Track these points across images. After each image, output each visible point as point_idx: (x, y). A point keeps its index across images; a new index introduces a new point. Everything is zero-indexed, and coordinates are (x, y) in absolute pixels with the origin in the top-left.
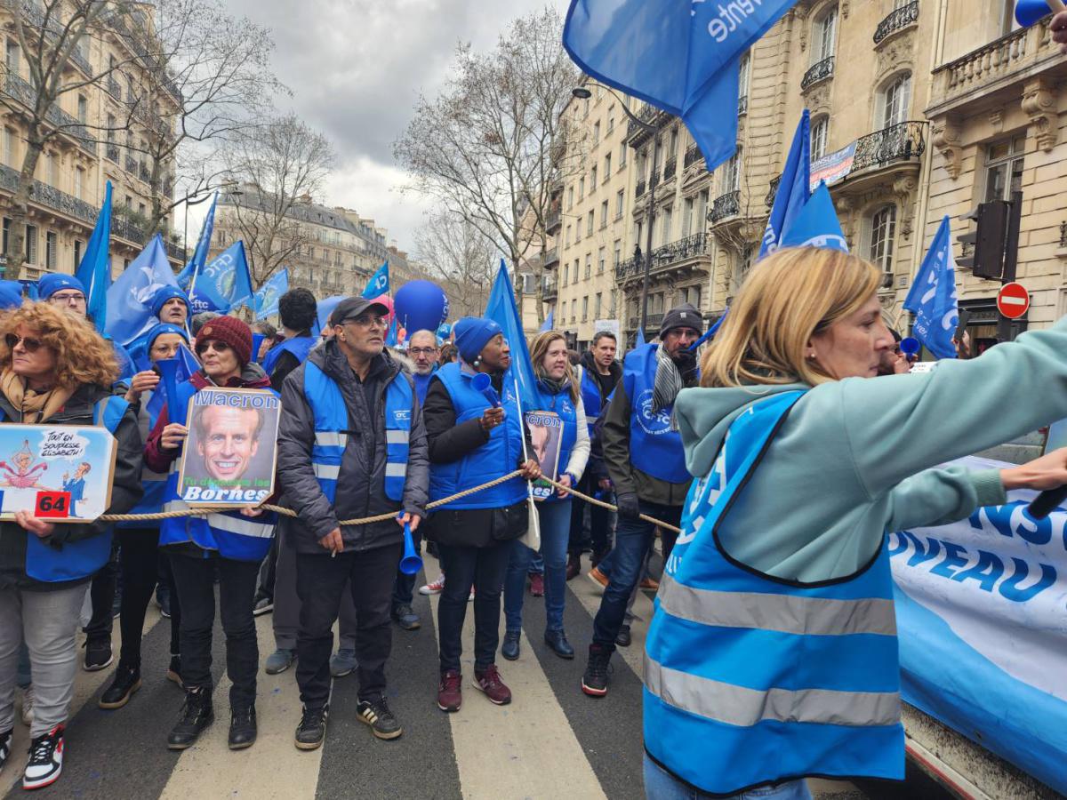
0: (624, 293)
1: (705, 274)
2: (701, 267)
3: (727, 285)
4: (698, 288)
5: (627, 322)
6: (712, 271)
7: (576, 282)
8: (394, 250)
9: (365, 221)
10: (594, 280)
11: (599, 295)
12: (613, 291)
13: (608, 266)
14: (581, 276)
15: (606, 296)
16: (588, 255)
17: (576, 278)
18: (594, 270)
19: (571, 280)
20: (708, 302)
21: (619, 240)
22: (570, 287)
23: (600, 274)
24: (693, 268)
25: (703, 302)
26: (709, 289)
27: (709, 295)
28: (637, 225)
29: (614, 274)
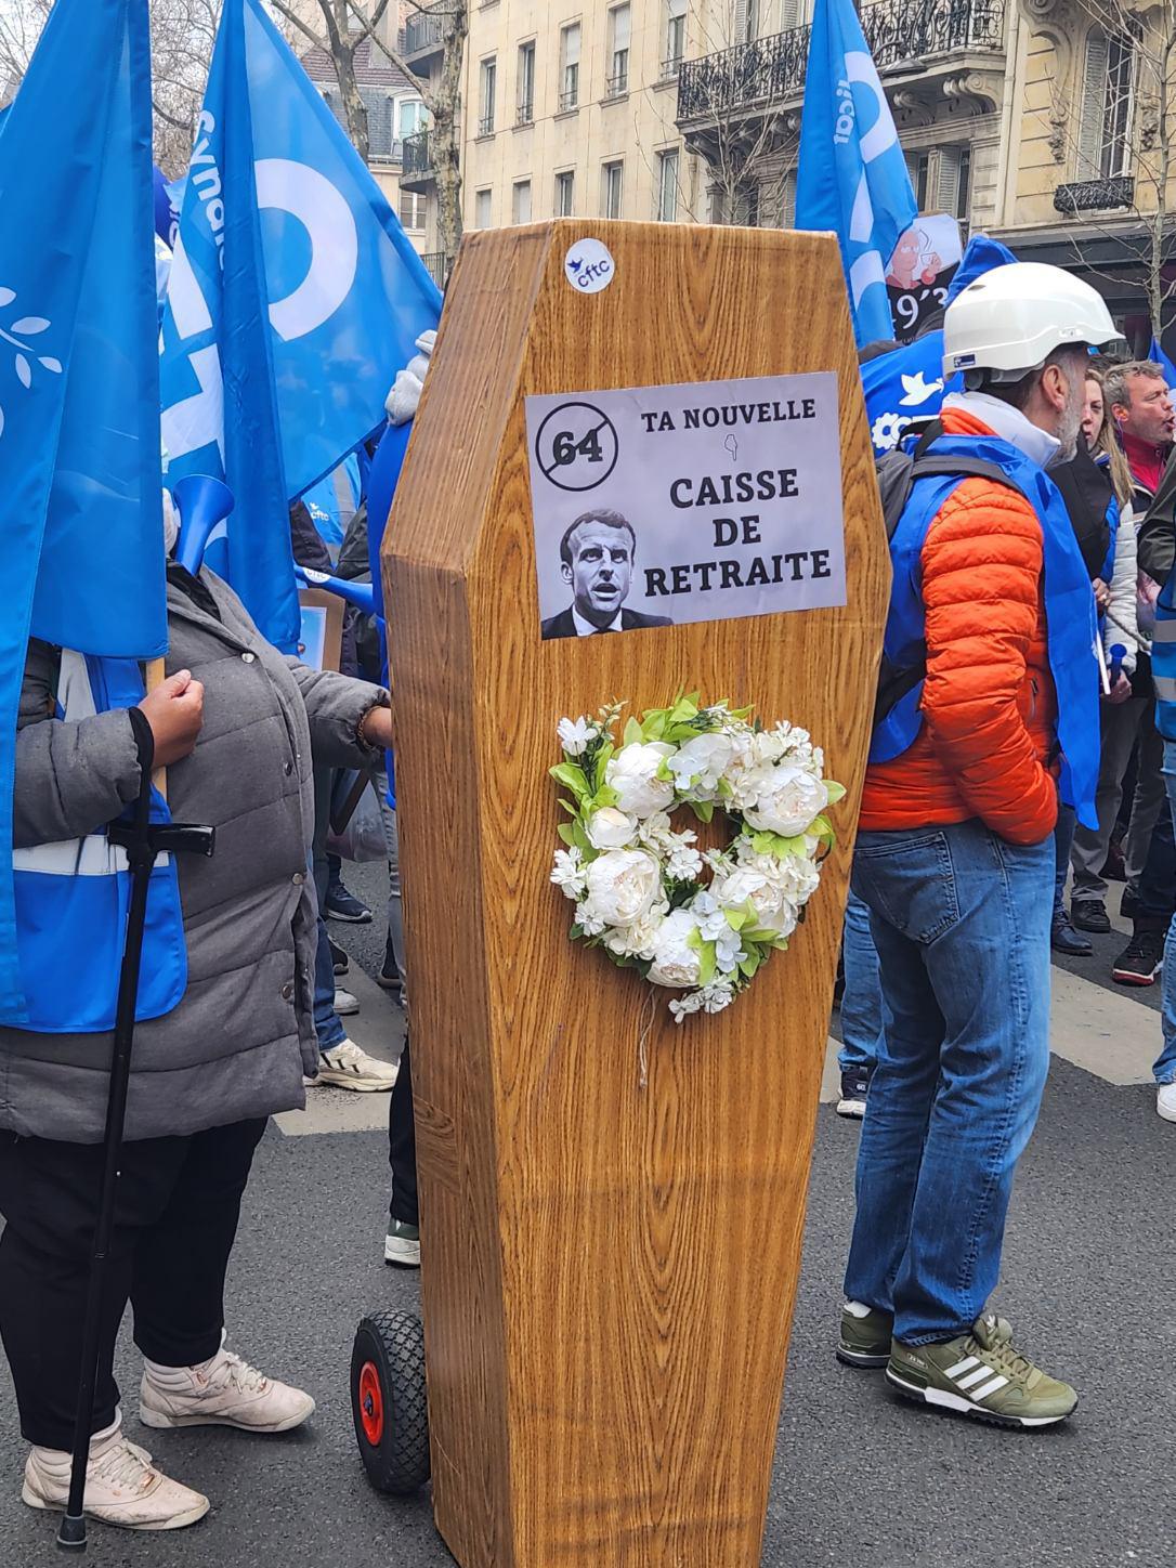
0: (703, 163)
1: (984, 107)
2: (973, 84)
3: (1057, 144)
4: (961, 154)
6: (1007, 99)
7: (525, 120)
10: (591, 116)
11: (613, 169)
12: (666, 156)
13: (646, 68)
14: (546, 101)
15: (641, 175)
16: (566, 30)
17: (527, 110)
18: (593, 83)
19: (505, 115)
20: (995, 197)
22: (504, 139)
23: (616, 96)
24: (948, 87)
25: (976, 198)
26: (999, 155)
27: (996, 177)
29: (670, 101)
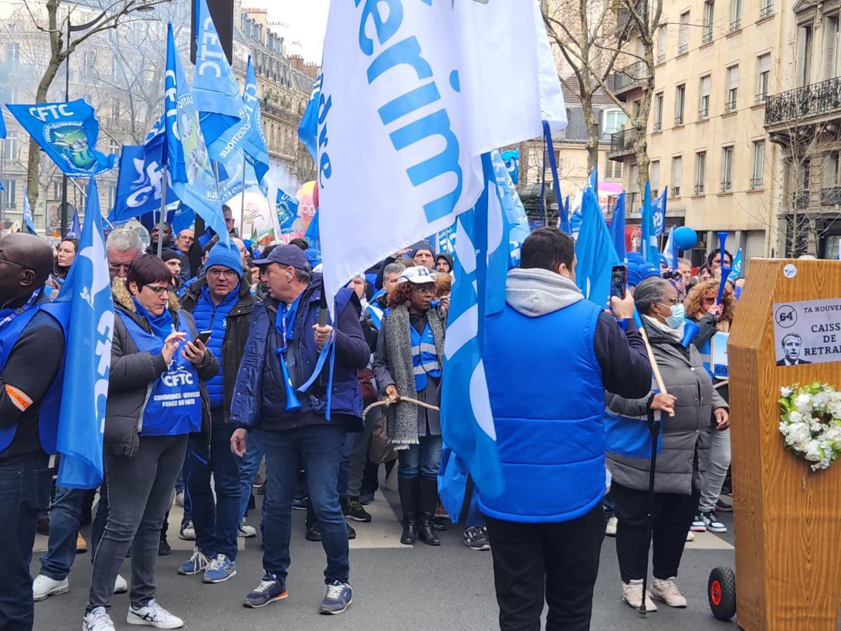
0: (779, 147)
5: (786, 197)
7: (679, 124)
8: (298, 61)
9: (250, 11)
10: (716, 123)
11: (728, 150)
12: (758, 143)
13: (747, 98)
14: (691, 113)
15: (744, 152)
16: (703, 78)
17: (680, 118)
18: (718, 105)
19: (669, 122)
21: (768, 54)
22: (668, 135)
23: (730, 112)
28: (803, 31)
29: (761, 115)
